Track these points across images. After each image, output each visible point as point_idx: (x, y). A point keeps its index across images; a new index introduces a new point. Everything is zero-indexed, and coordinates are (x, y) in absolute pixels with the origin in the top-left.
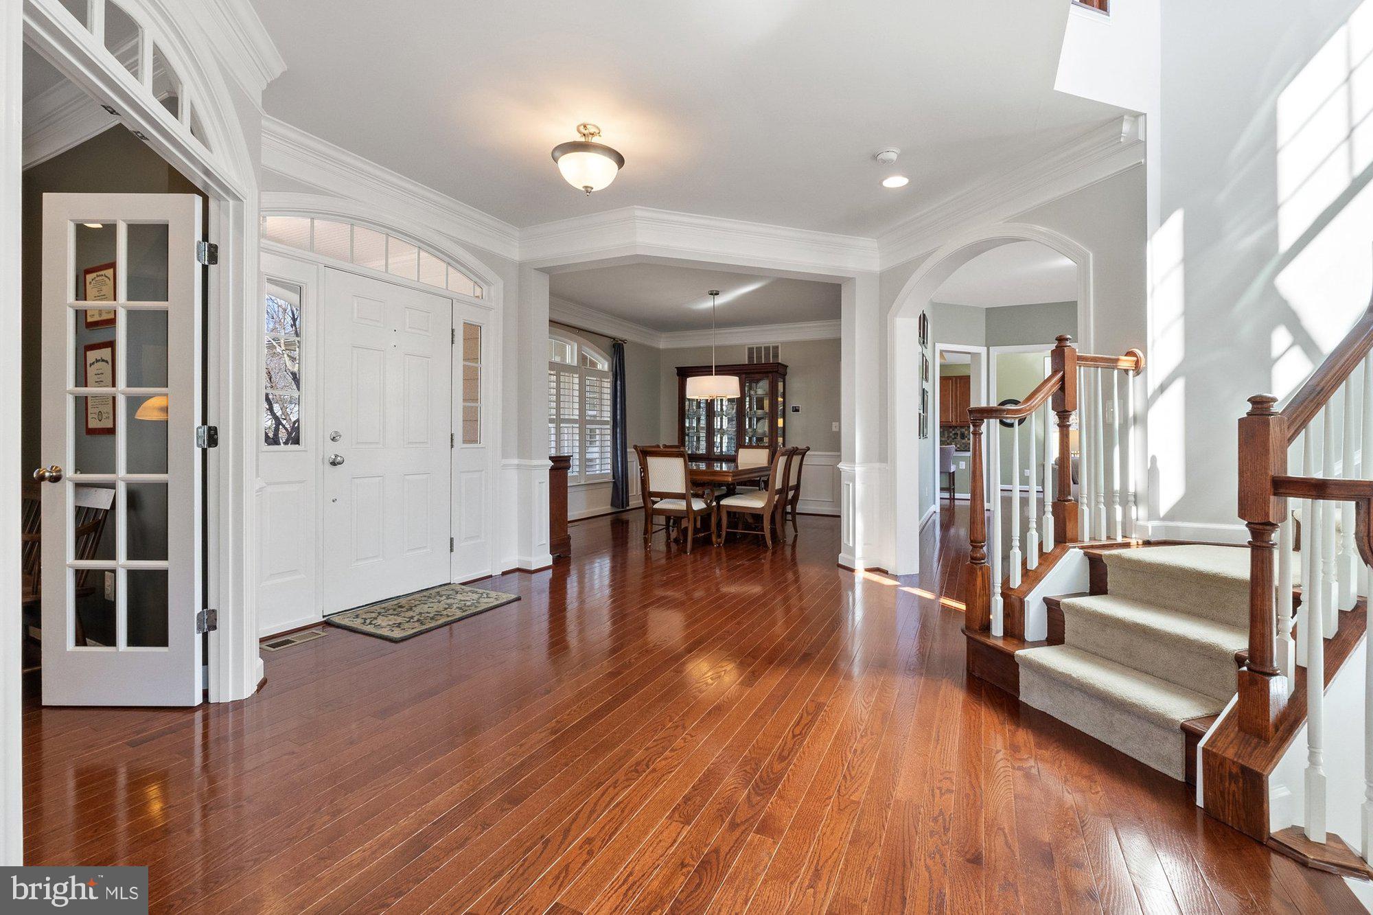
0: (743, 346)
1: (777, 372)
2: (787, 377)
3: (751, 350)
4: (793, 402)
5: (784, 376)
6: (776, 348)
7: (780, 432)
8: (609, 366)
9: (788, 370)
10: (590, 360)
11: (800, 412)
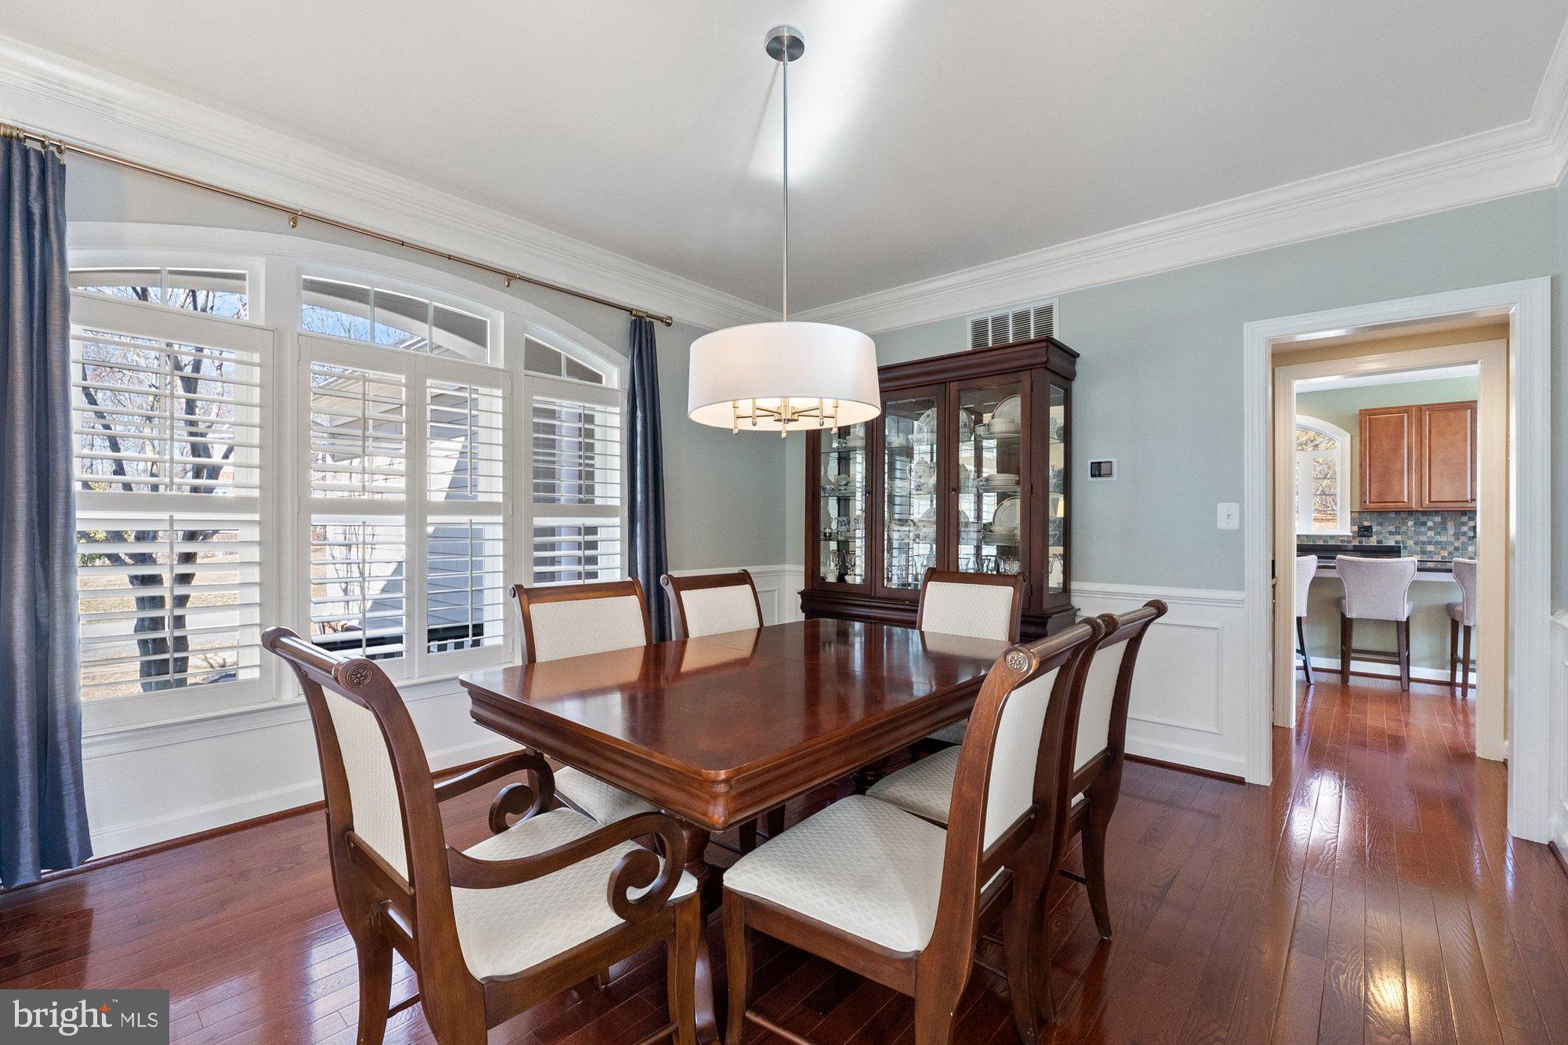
0: (960, 320)
1: (1045, 366)
2: (1077, 386)
3: (979, 328)
4: (1090, 449)
5: (1066, 379)
6: (1045, 313)
7: (1054, 531)
8: (621, 376)
9: (1080, 366)
10: (568, 360)
11: (1114, 478)
